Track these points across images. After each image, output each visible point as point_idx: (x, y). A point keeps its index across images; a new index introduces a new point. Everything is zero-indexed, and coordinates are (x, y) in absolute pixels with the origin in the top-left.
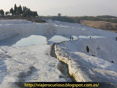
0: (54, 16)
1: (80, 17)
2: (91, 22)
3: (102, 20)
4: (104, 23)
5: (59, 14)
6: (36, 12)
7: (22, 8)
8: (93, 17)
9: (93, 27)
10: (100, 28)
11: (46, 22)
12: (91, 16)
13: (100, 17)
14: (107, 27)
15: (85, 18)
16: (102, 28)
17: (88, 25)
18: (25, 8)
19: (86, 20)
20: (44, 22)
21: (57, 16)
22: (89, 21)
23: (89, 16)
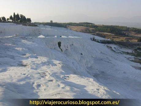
0: (47, 23)
1: (67, 23)
2: (75, 27)
3: (83, 26)
4: (83, 28)
5: (51, 21)
6: (30, 18)
7: (19, 16)
8: (76, 23)
9: (76, 30)
10: (81, 32)
11: (38, 26)
12: (75, 22)
13: (81, 23)
14: (86, 31)
15: (71, 24)
16: (82, 31)
17: (72, 29)
18: (22, 16)
19: (71, 25)
20: (36, 26)
21: (50, 22)
22: (73, 26)
23: (73, 22)
